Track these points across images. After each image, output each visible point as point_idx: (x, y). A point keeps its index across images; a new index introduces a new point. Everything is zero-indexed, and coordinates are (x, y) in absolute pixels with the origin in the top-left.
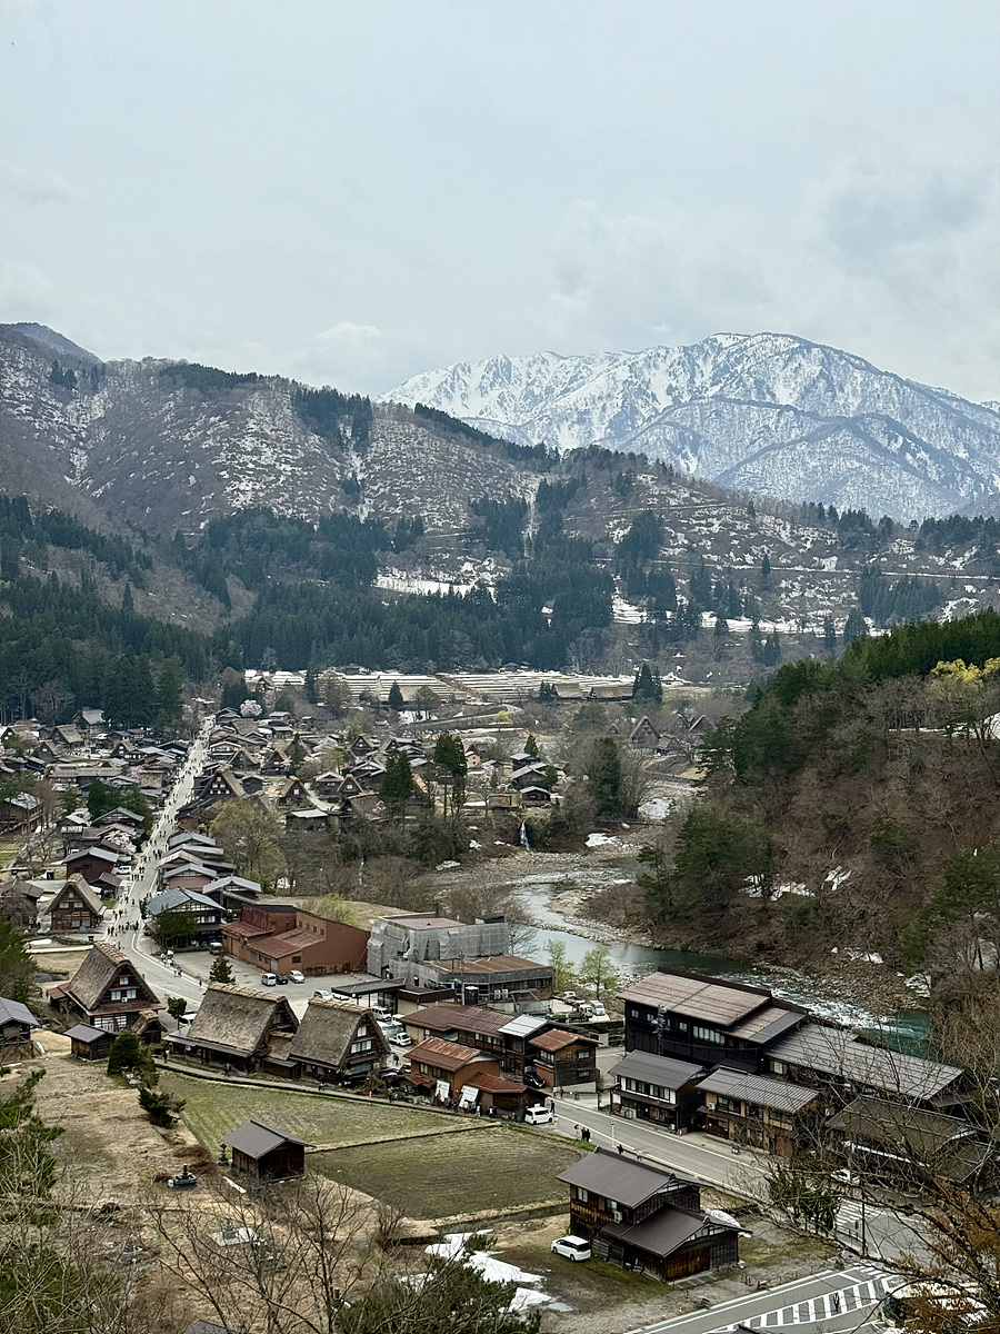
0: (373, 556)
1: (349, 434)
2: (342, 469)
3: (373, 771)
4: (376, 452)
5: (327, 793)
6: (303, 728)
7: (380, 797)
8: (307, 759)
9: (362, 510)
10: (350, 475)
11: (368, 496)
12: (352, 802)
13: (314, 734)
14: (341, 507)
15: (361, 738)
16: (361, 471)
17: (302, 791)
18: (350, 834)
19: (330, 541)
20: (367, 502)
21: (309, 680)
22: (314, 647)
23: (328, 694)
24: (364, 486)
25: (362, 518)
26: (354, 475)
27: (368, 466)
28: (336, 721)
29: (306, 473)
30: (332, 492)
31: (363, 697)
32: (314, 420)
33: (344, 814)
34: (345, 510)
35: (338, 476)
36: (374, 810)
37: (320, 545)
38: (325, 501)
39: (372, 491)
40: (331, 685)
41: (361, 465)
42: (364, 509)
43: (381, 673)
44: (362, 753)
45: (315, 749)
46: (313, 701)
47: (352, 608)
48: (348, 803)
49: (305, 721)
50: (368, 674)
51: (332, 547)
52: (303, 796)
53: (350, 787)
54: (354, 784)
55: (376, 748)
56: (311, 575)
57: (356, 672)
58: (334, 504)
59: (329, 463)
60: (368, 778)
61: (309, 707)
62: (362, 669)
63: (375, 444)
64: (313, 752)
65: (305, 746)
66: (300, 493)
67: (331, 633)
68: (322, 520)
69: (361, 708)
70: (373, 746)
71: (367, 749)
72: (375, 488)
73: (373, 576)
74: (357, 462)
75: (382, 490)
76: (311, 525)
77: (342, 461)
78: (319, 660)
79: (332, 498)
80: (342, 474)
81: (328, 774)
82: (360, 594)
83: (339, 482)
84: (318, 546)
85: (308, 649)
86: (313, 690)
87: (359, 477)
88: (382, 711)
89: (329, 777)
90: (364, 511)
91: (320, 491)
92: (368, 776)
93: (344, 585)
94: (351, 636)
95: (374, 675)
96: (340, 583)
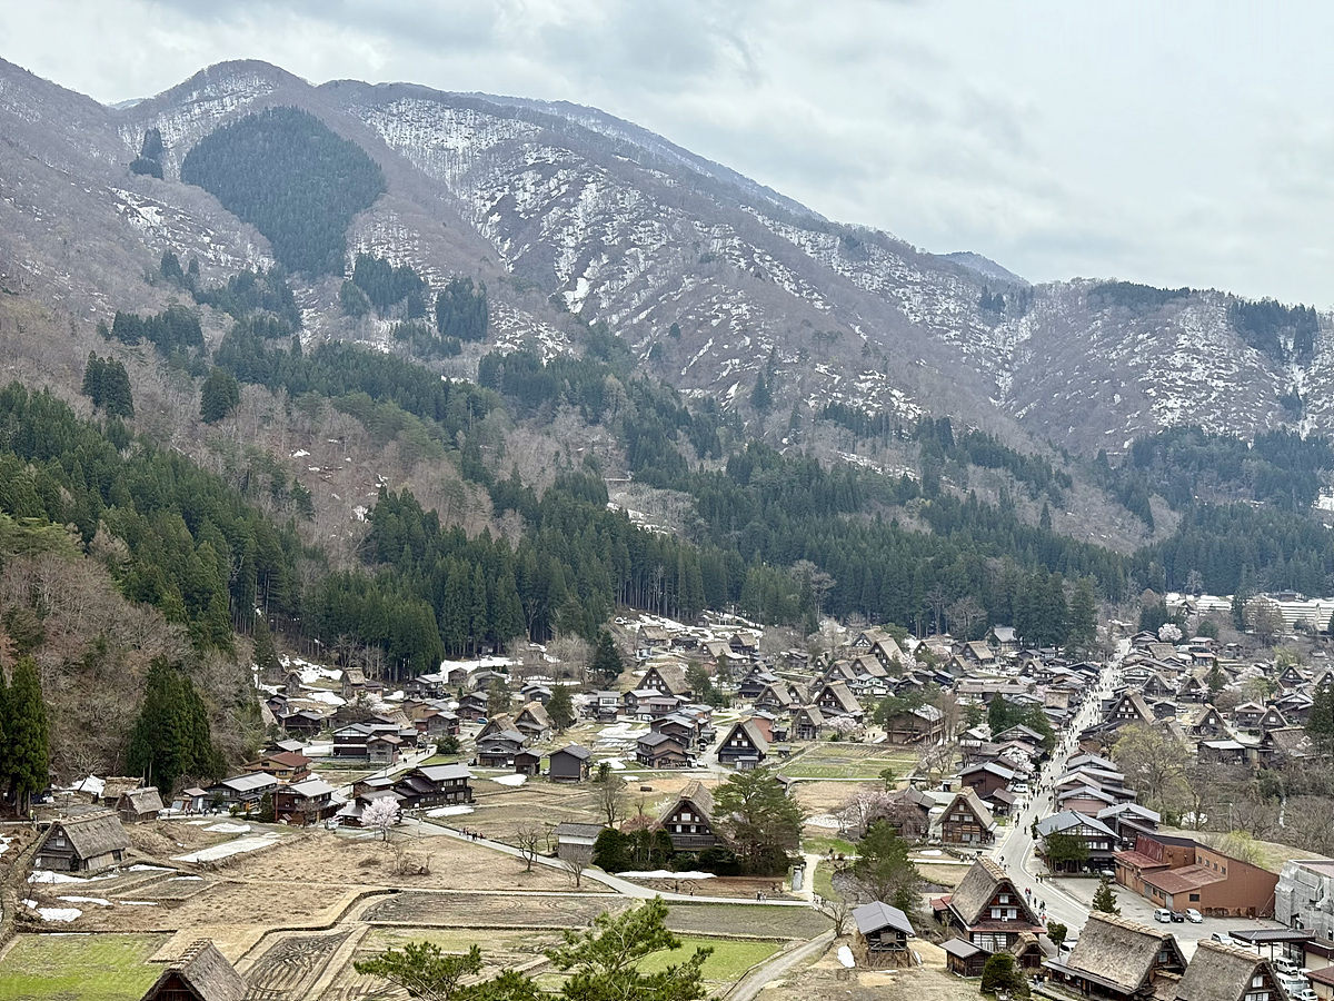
0: (1315, 475)
1: (1290, 346)
2: (1282, 383)
3: (1302, 704)
4: (1321, 365)
5: (1248, 724)
6: (1228, 656)
7: (1307, 731)
8: (1226, 687)
9: (1303, 427)
10: (1291, 389)
11: (1311, 412)
12: (1273, 735)
13: (1240, 662)
14: (1280, 424)
15: (1291, 668)
16: (1304, 385)
17: (1218, 720)
18: (1270, 770)
19: (1266, 460)
20: (1310, 418)
21: (1237, 609)
22: (1244, 572)
23: (1258, 621)
24: (1306, 401)
25: (1303, 436)
26: (1296, 389)
27: (1312, 379)
28: (1265, 650)
29: (1240, 389)
30: (1270, 408)
31: (1297, 626)
32: (1252, 333)
33: (1264, 749)
34: (1284, 427)
35: (1276, 391)
36: (1298, 746)
37: (1254, 464)
38: (1261, 418)
39: (1316, 406)
40: (1261, 611)
41: (1304, 379)
42: (1306, 426)
43: (1320, 601)
44: (1292, 684)
45: (1237, 677)
46: (1241, 627)
47: (1288, 531)
48: (1269, 736)
49: (1230, 648)
50: (1306, 601)
51: (1268, 466)
52: (1219, 726)
53: (1273, 719)
54: (1278, 717)
55: (1307, 680)
56: (1244, 496)
57: (1292, 598)
58: (1272, 421)
59: (1267, 378)
60: (1294, 711)
61: (1235, 634)
62: (1299, 595)
63: (1320, 356)
64: (1235, 681)
65: (1226, 674)
66: (1233, 409)
67: (1264, 557)
68: (1258, 437)
69: (1296, 638)
70: (1304, 677)
71: (1298, 679)
72: (1320, 403)
73: (1314, 496)
74: (1299, 376)
75: (1327, 405)
76: (1244, 444)
77: (1282, 374)
78: (1249, 585)
79: (1269, 414)
80: (1281, 388)
81: (1248, 705)
82: (1299, 516)
83: (1277, 397)
84: (1252, 465)
85: (1238, 574)
86: (1241, 616)
87: (1302, 391)
88: (1321, 642)
89: (1251, 707)
90: (1305, 428)
91: (1256, 407)
92: (1295, 709)
93: (1280, 505)
94: (1287, 560)
95: (1313, 602)
96: (1277, 503)
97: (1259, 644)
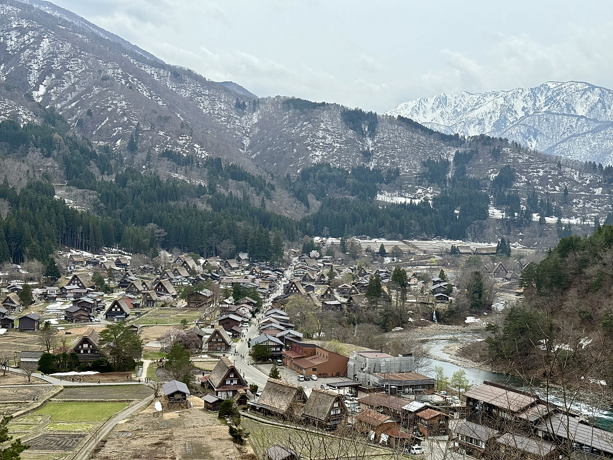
0: (375, 186)
1: (366, 129)
2: (363, 145)
3: (366, 284)
4: (379, 138)
5: (344, 293)
6: (338, 264)
7: (366, 296)
8: (336, 277)
10: (366, 148)
11: (375, 158)
12: (353, 298)
13: (343, 266)
14: (362, 163)
15: (363, 269)
16: (372, 146)
17: (331, 292)
18: (351, 313)
19: (356, 179)
20: (374, 161)
21: (343, 243)
22: (346, 227)
23: (351, 249)
24: (373, 154)
25: (371, 168)
26: (368, 148)
27: (375, 144)
28: (353, 261)
29: (346, 148)
30: (358, 156)
31: (367, 250)
32: (351, 123)
33: (349, 304)
34: (363, 164)
35: (361, 149)
36: (363, 302)
37: (351, 180)
38: (354, 160)
39: (377, 155)
40: (353, 244)
41: (372, 144)
43: (377, 239)
44: (363, 276)
45: (341, 273)
46: (344, 251)
47: (364, 209)
48: (351, 298)
49: (339, 261)
50: (371, 240)
51: (357, 181)
52: (331, 295)
53: (353, 291)
54: (355, 290)
55: (369, 274)
56: (347, 194)
57: (365, 238)
58: (359, 162)
59: (357, 143)
61: (341, 254)
62: (368, 237)
63: (378, 134)
64: (340, 275)
65: (337, 272)
66: (343, 156)
67: (354, 220)
68: (353, 169)
69: (366, 255)
70: (368, 272)
71: (365, 273)
72: (378, 154)
73: (374, 195)
74: (370, 142)
75: (381, 155)
76: (347, 171)
77: (363, 142)
78: (348, 233)
79: (358, 159)
80: (363, 148)
82: (368, 203)
83: (361, 152)
84: (350, 181)
85: (344, 228)
86: (344, 246)
87: (371, 149)
88: (376, 257)
89: (345, 286)
90: (372, 165)
91: (352, 156)
92: (363, 286)
93: (361, 198)
94: (364, 223)
95: (374, 240)
96: (360, 198)
97: (351, 258)
